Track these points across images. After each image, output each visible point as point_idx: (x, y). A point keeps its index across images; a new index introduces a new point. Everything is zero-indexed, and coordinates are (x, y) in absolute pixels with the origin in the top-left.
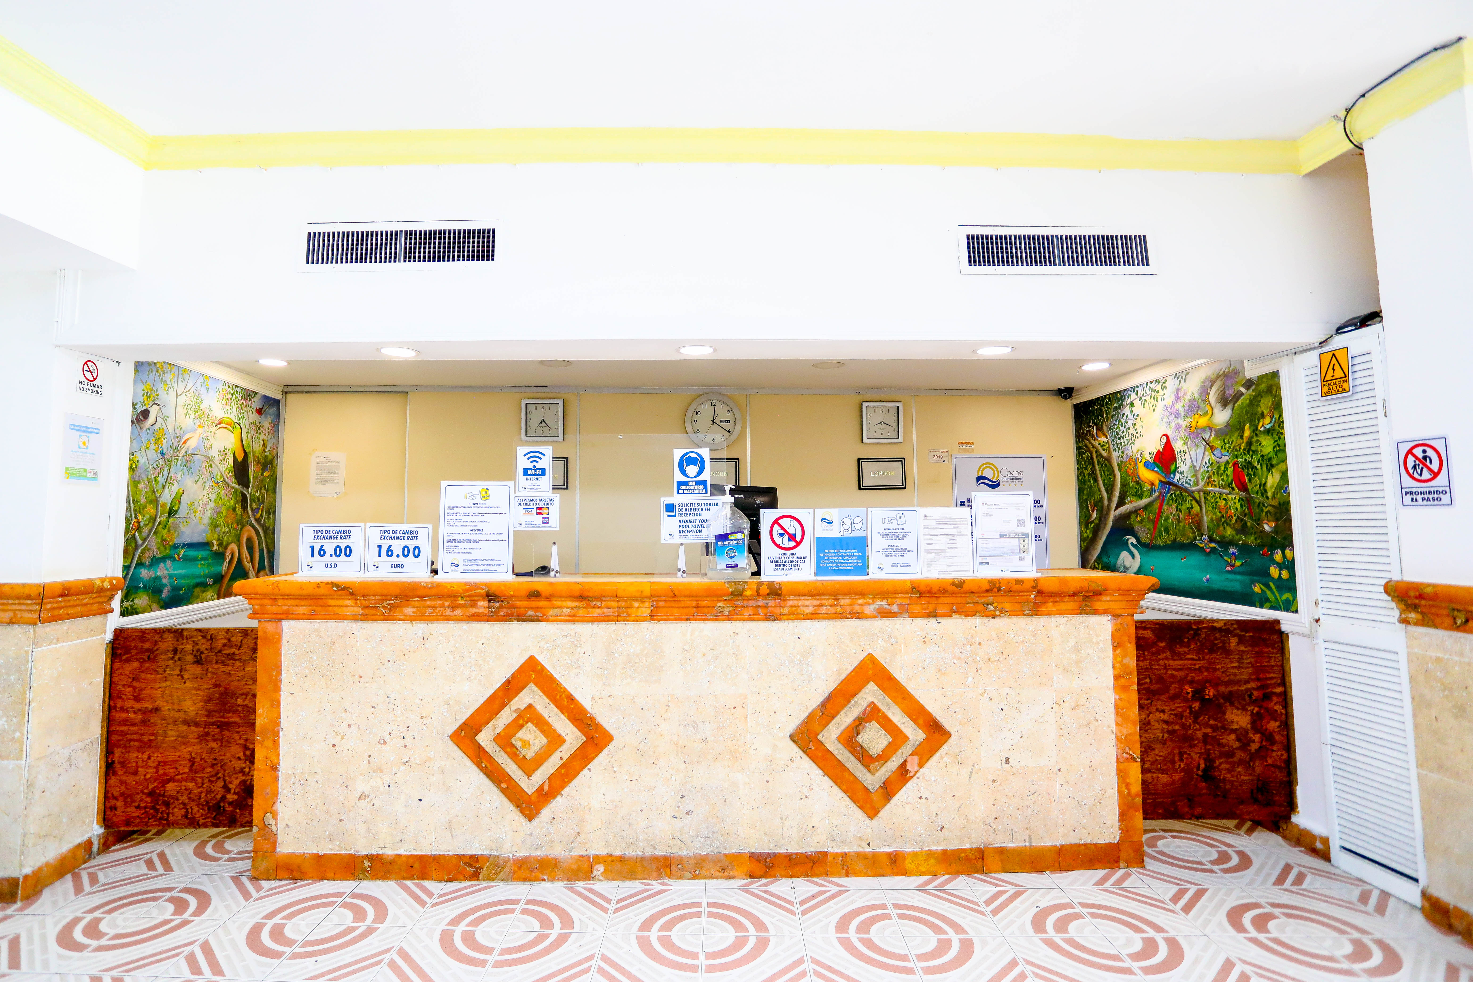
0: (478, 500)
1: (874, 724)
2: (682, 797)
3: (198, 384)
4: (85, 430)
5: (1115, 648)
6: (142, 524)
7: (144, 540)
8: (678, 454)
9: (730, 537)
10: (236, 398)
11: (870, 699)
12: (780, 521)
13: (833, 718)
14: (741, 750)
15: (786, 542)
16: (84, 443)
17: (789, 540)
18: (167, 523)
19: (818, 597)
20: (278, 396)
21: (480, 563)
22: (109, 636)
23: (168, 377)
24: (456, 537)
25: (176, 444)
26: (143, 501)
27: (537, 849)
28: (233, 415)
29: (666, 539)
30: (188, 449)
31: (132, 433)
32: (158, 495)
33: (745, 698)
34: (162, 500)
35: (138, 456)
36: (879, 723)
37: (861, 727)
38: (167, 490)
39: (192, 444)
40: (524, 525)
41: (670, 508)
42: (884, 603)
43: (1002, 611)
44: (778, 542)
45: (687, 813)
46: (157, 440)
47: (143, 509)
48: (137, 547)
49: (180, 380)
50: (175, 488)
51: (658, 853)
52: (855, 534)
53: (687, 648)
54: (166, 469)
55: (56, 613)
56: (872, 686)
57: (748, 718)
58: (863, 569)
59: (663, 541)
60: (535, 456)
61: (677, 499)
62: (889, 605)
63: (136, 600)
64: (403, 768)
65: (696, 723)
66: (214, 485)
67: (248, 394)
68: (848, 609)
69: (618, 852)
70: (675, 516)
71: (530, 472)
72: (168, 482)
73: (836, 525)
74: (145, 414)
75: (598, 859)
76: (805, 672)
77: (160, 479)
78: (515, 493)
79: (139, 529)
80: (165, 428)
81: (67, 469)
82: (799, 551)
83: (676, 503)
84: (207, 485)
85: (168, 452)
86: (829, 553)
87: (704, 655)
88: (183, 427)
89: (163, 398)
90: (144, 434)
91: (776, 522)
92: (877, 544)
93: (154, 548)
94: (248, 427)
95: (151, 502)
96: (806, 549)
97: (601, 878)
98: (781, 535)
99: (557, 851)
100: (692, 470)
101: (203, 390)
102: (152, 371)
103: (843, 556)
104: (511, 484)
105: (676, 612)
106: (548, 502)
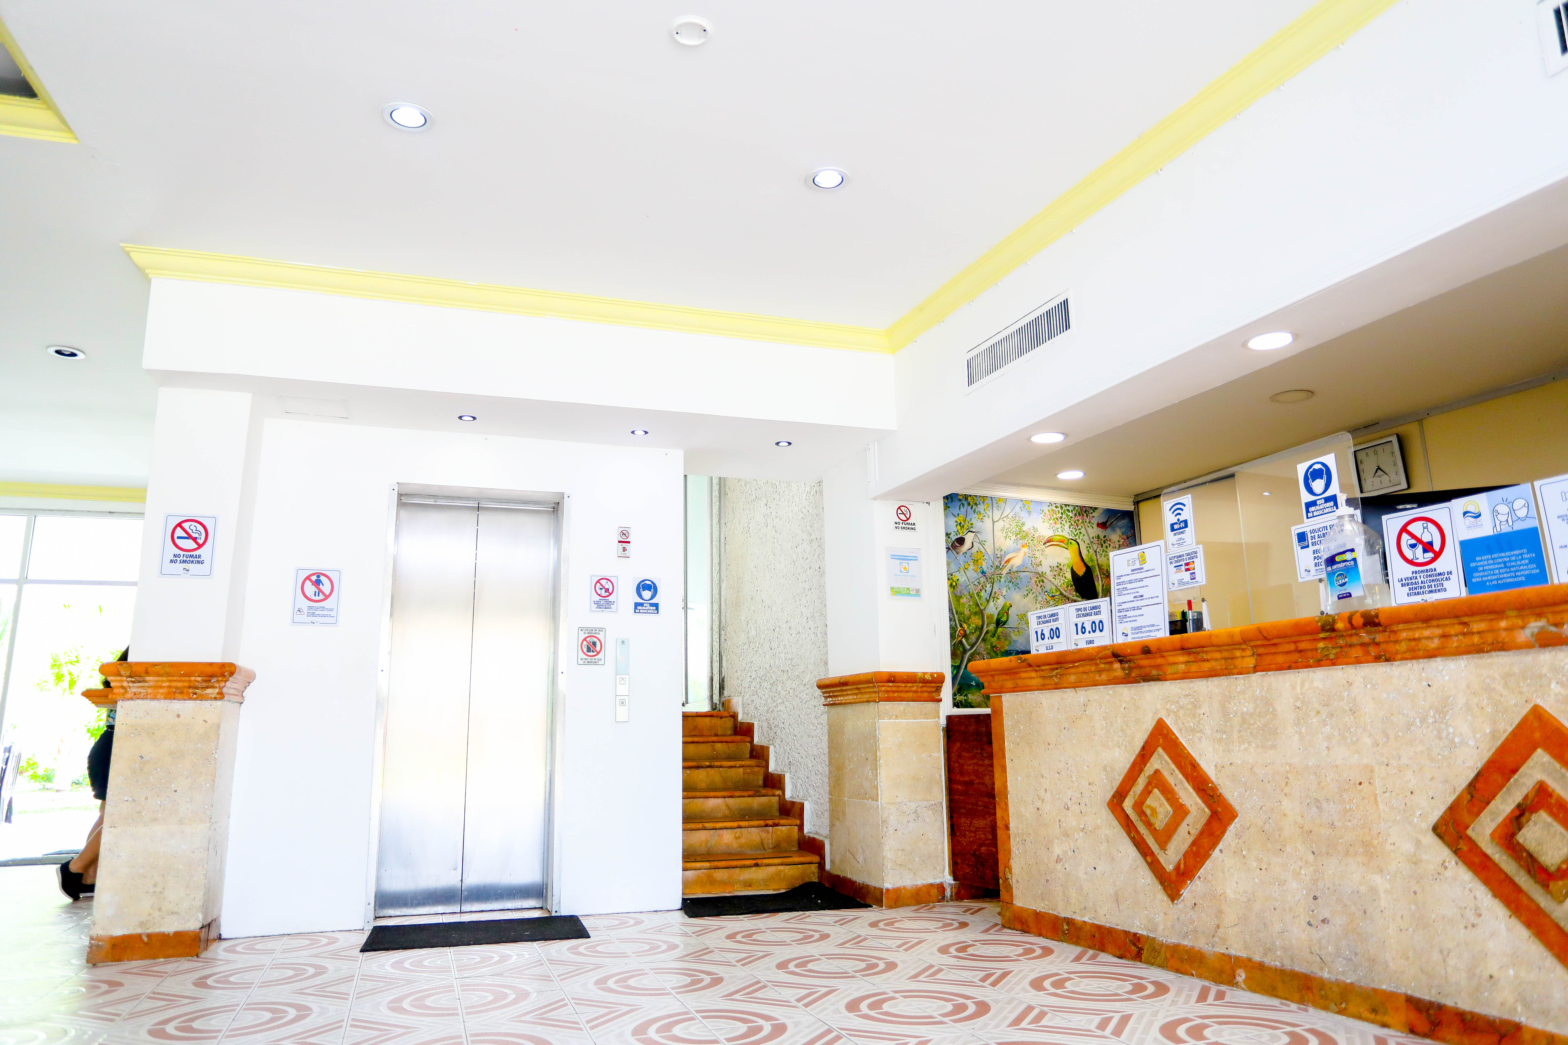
0: (1138, 566)
1: (1543, 816)
2: (1315, 898)
3: (1017, 508)
4: (904, 558)
6: (968, 632)
7: (972, 646)
8: (1302, 469)
9: (1337, 559)
10: (1067, 516)
11: (1539, 776)
12: (1409, 528)
13: (1488, 803)
14: (1375, 842)
15: (1420, 555)
16: (905, 569)
17: (1425, 551)
18: (996, 631)
19: (1435, 623)
20: (1131, 508)
21: (1144, 629)
22: (943, 722)
23: (981, 508)
24: (1124, 606)
25: (997, 563)
26: (967, 613)
27: (1184, 938)
28: (1066, 531)
29: (1303, 577)
30: (1012, 567)
31: (948, 557)
32: (982, 608)
33: (1372, 771)
34: (987, 612)
35: (957, 576)
36: (1552, 814)
37: (1523, 819)
38: (991, 604)
39: (1017, 561)
40: (1176, 585)
41: (1302, 537)
42: (1541, 623)
44: (1410, 557)
45: (1323, 921)
46: (976, 562)
47: (969, 619)
48: (965, 651)
49: (995, 508)
50: (1001, 602)
51: (1297, 969)
52: (1519, 526)
53: (1298, 704)
54: (989, 586)
55: (891, 695)
56: (1541, 756)
57: (1379, 799)
58: (1542, 577)
59: (1300, 580)
60: (1178, 508)
61: (1308, 525)
62: (1556, 625)
63: (969, 696)
64: (1081, 834)
65: (1318, 801)
66: (1048, 598)
67: (1084, 511)
68: (1490, 638)
69: (1257, 958)
70: (1308, 546)
71: (1176, 527)
72: (992, 596)
73: (1486, 516)
74: (961, 541)
75: (1237, 962)
76: (1444, 735)
77: (982, 594)
78: (1166, 551)
79: (965, 636)
80: (983, 551)
81: (892, 588)
82: (1439, 565)
83: (1307, 530)
84: (1040, 599)
85: (989, 571)
86: (1483, 561)
87: (1318, 712)
88: (1004, 548)
89: (977, 525)
90: (961, 557)
91: (1404, 529)
92: (1558, 535)
93: (984, 653)
94: (1088, 541)
95: (975, 614)
96: (1448, 562)
97: (1243, 986)
99: (1201, 944)
100: (1318, 485)
101: (1023, 514)
102: (963, 505)
103: (1505, 563)
104: (1161, 543)
105: (1280, 659)
106: (1193, 555)
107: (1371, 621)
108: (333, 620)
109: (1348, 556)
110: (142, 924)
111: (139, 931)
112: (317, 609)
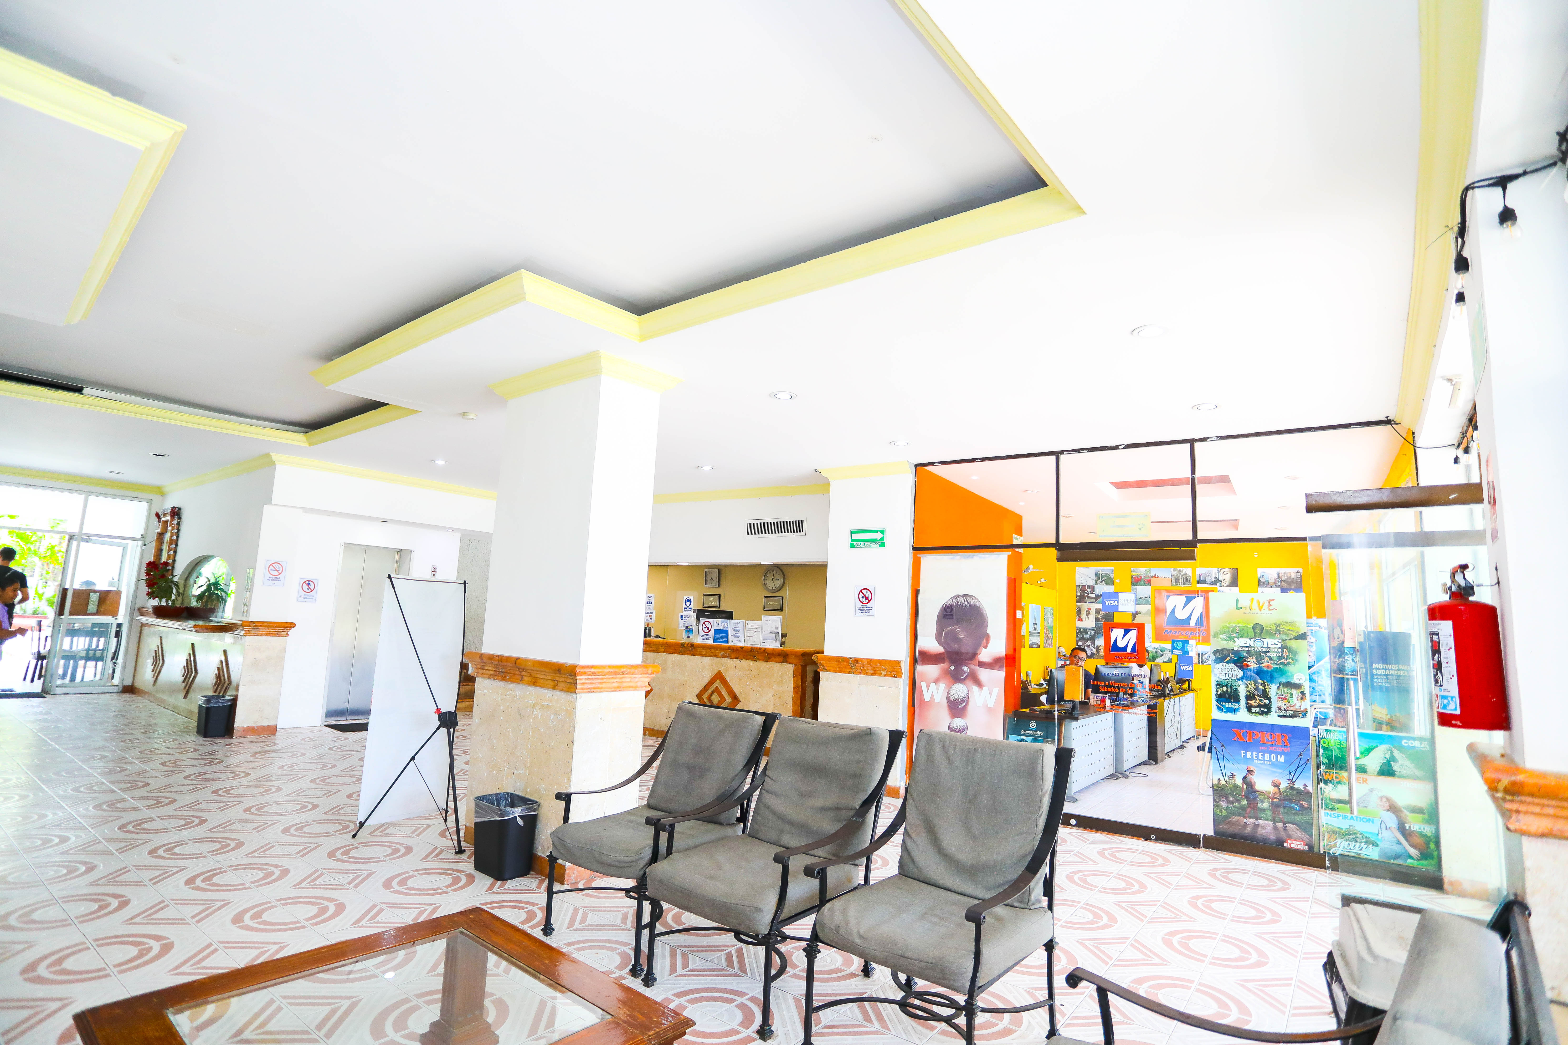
1: (717, 694)
2: (668, 711)
5: (794, 677)
8: (685, 598)
9: (689, 626)
11: (718, 685)
13: (707, 691)
15: (706, 630)
19: (705, 649)
29: (680, 628)
33: (686, 681)
36: (719, 694)
37: (714, 694)
42: (724, 652)
52: (725, 629)
56: (718, 681)
57: (687, 688)
58: (726, 642)
61: (683, 614)
62: (726, 653)
65: (673, 688)
70: (683, 620)
73: (720, 624)
76: (702, 674)
86: (717, 635)
87: (677, 666)
92: (732, 633)
96: (711, 633)
100: (688, 604)
103: (721, 636)
105: (671, 650)
106: (652, 613)
107: (692, 645)
108: (314, 600)
109: (691, 627)
110: (254, 722)
111: (253, 725)
112: (308, 595)
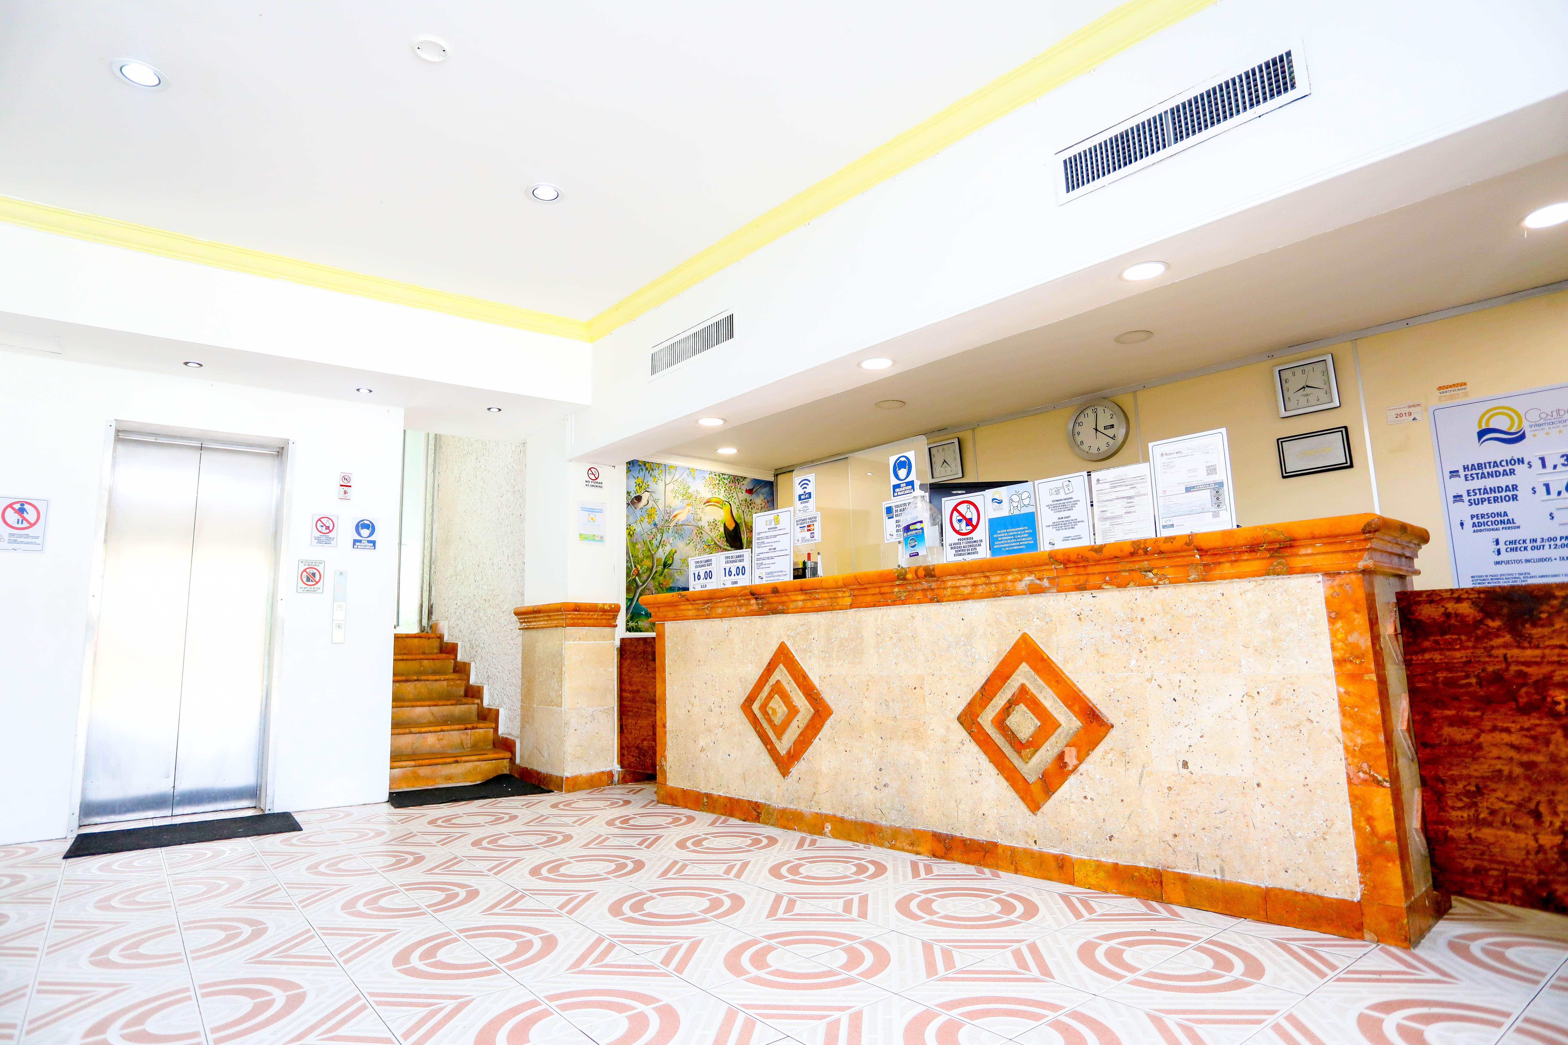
0: (773, 526)
1: (1022, 707)
2: (881, 769)
3: (685, 475)
4: (592, 511)
5: (1332, 621)
6: (641, 572)
7: (644, 583)
8: (892, 460)
9: (912, 527)
10: (723, 482)
11: (1022, 681)
12: (958, 508)
13: (992, 700)
14: (922, 729)
16: (592, 519)
17: (967, 525)
18: (663, 572)
19: (969, 576)
20: (772, 479)
21: (775, 574)
22: (618, 643)
23: (656, 473)
24: (762, 556)
25: (666, 518)
26: (641, 556)
27: (790, 803)
28: (722, 495)
29: (888, 540)
30: (678, 521)
31: (628, 511)
32: (653, 553)
33: (923, 679)
34: (657, 556)
35: (634, 526)
36: (1028, 706)
37: (1011, 710)
38: (660, 550)
39: (682, 518)
40: (800, 541)
41: (889, 510)
42: (1032, 577)
43: (1161, 578)
44: (957, 529)
45: (885, 785)
46: (650, 515)
47: (641, 562)
48: (638, 587)
49: (667, 474)
50: (668, 548)
51: (866, 820)
52: (1025, 510)
53: (879, 632)
54: (659, 535)
55: (576, 621)
56: (1024, 667)
57: (926, 699)
58: (1034, 546)
59: (886, 542)
60: (804, 483)
61: (894, 502)
62: (1039, 579)
63: (639, 622)
64: (720, 729)
65: (888, 702)
66: (705, 547)
67: (736, 480)
68: (1001, 586)
69: (839, 814)
70: (892, 517)
71: (803, 497)
72: (661, 544)
73: (1005, 503)
74: (639, 498)
75: (826, 818)
76: (969, 654)
77: (654, 541)
78: (794, 516)
79: (638, 575)
80: (656, 507)
81: (581, 535)
82: (975, 535)
83: (893, 505)
84: (698, 547)
85: (660, 524)
86: (1001, 534)
87: (891, 638)
88: (673, 506)
89: (652, 486)
90: (638, 511)
91: (955, 509)
92: (1046, 518)
93: (653, 589)
94: (738, 503)
95: (647, 557)
96: (981, 533)
97: (829, 835)
98: (960, 521)
99: (802, 807)
100: (902, 473)
101: (690, 479)
102: (642, 470)
103: (1014, 535)
104: (791, 509)
105: (869, 599)
106: (813, 519)
107: (930, 573)
108: (38, 548)
109: (918, 526)
112: (21, 536)
